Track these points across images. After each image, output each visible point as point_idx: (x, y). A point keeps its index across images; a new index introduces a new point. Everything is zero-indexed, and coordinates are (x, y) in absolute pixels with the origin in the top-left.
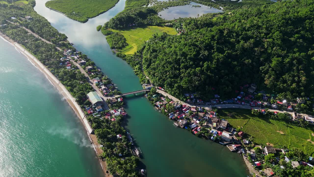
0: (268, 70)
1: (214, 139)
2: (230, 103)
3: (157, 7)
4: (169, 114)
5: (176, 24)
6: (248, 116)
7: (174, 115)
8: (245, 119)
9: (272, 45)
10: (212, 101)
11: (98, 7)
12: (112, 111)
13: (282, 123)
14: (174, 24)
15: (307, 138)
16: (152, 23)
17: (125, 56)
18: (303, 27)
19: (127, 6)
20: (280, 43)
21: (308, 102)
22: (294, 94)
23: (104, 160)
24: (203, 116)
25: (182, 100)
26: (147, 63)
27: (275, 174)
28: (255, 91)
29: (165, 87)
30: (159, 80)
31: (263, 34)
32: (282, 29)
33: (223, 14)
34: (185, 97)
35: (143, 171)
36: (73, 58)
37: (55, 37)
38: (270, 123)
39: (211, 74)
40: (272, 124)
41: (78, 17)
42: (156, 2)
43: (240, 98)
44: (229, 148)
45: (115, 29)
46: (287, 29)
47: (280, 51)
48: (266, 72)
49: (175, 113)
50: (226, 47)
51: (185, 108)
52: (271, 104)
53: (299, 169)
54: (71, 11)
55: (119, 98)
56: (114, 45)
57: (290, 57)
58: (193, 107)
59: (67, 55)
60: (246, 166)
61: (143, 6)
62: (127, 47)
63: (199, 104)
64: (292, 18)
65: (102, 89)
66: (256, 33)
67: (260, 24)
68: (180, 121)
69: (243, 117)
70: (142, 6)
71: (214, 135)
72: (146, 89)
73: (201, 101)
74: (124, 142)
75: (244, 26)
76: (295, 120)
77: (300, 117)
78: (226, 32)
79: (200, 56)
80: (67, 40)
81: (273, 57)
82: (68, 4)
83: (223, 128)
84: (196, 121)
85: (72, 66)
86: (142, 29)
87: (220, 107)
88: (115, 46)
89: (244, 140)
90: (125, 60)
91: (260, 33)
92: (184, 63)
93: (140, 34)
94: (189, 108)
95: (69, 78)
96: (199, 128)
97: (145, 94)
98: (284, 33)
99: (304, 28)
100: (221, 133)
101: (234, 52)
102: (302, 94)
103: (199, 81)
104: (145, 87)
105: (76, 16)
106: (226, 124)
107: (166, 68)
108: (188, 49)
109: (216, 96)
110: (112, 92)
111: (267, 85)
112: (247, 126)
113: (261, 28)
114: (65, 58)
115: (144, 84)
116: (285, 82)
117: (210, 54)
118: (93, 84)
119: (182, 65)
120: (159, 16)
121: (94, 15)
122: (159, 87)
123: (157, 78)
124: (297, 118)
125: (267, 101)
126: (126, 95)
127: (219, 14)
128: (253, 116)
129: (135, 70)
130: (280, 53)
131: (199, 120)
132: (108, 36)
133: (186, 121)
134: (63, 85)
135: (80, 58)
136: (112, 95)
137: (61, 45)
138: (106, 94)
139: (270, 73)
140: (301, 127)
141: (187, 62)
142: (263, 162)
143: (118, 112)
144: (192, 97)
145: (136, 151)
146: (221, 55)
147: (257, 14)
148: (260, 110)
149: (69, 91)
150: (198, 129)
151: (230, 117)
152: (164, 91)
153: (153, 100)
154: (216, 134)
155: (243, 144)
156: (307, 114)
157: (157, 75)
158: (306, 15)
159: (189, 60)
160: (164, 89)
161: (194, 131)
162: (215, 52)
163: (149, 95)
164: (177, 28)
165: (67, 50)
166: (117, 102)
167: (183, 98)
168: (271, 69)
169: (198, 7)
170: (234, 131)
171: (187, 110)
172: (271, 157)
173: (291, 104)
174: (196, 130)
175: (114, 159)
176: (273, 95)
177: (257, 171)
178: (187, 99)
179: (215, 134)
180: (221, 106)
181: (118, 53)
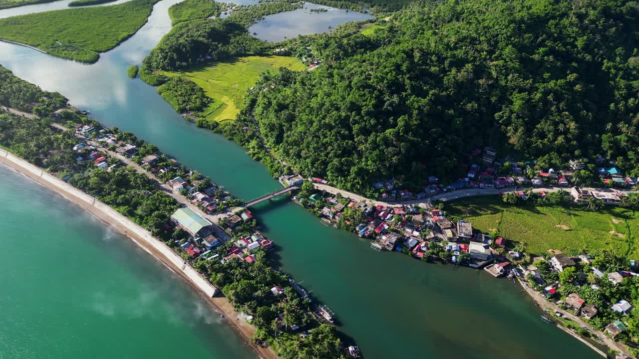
0: (509, 117)
1: (458, 260)
2: (460, 189)
3: (241, 16)
4: (357, 228)
5: (296, 49)
6: (498, 207)
7: (368, 229)
8: (494, 214)
9: (504, 71)
10: (427, 190)
11: (111, 28)
12: (240, 243)
13: (559, 209)
14: (292, 49)
15: (608, 229)
16: (246, 50)
17: (217, 124)
18: (547, 34)
19: (176, 19)
20: (517, 66)
21: (590, 166)
22: (563, 155)
23: (264, 344)
24: (422, 221)
25: (372, 197)
26: (275, 133)
27: (586, 302)
28: (496, 160)
29: (327, 176)
30: (313, 163)
31: (485, 53)
32: (514, 40)
33: (375, 21)
34: (377, 190)
35: (354, 349)
36: (102, 142)
37: (38, 102)
38: (538, 212)
39: (415, 139)
40: (544, 214)
41: (73, 53)
42: (234, 8)
43: (473, 176)
44: (491, 272)
45: (171, 70)
46: (524, 40)
47: (521, 82)
48: (508, 123)
49: (367, 223)
50: (426, 83)
51: (383, 211)
52: (530, 179)
53: (625, 285)
54: (51, 41)
55: (241, 212)
56: (184, 104)
57: (541, 90)
58: (397, 208)
59: (85, 138)
60: (532, 299)
61: (209, 18)
62: (213, 106)
63: (406, 200)
64: (526, 19)
65: (197, 201)
66: (471, 53)
67: (474, 35)
68: (384, 238)
69: (490, 210)
70: (207, 17)
71: (455, 254)
72: (290, 187)
73: (407, 193)
74: (292, 300)
75: (446, 40)
76: (578, 201)
77: (587, 193)
78: (417, 55)
79: (385, 107)
80: (69, 105)
81: (511, 94)
82: (36, 27)
83: (465, 237)
84: (413, 232)
85: (109, 160)
86: (229, 65)
87: (444, 200)
88: (187, 105)
89: (510, 252)
90: (220, 132)
91: (479, 52)
92: (359, 123)
93: (229, 75)
94: (390, 211)
95: (114, 187)
96: (423, 245)
97: (292, 196)
98: (520, 48)
99: (550, 36)
100: (466, 248)
101: (442, 91)
102: (577, 152)
103: (397, 154)
104: (287, 182)
105: (66, 49)
106: (470, 229)
107: (322, 137)
108: (359, 96)
109: (431, 179)
110: (223, 204)
111: (514, 145)
112: (503, 226)
113: (477, 42)
114: (84, 146)
115: (282, 177)
116: (542, 135)
117: (403, 100)
118: (172, 193)
119: (356, 128)
120: (251, 34)
121: (110, 45)
122: (315, 179)
123: (308, 160)
124: (582, 197)
125: (522, 175)
126: (253, 205)
127: (366, 22)
128: (507, 205)
129: (251, 151)
130: (521, 85)
131: (417, 230)
132: (161, 86)
133: (395, 236)
134: (104, 204)
135: (118, 140)
136: (225, 208)
137: (62, 118)
138: (210, 209)
139: (515, 123)
140: (592, 211)
141: (365, 121)
142: (557, 284)
143: (252, 241)
144: (389, 187)
145: (322, 314)
146: (424, 101)
147: (452, 16)
148: (516, 192)
149: (125, 216)
150: (423, 247)
151: (468, 215)
152: (329, 185)
153: (313, 207)
154: (459, 249)
155: (511, 260)
156: (593, 187)
157: (306, 154)
158: (547, 12)
159: (366, 116)
160: (326, 180)
161: (416, 253)
162: (411, 95)
163: (302, 197)
164: (301, 55)
165: (82, 127)
166: (242, 221)
167: (373, 192)
168: (515, 114)
169: (322, 11)
170: (487, 238)
171: (388, 215)
172: (571, 273)
173: (563, 174)
174: (420, 250)
175: (284, 338)
176: (528, 162)
177: (554, 304)
178: (381, 194)
179: (456, 250)
180: (446, 197)
181: (199, 121)
